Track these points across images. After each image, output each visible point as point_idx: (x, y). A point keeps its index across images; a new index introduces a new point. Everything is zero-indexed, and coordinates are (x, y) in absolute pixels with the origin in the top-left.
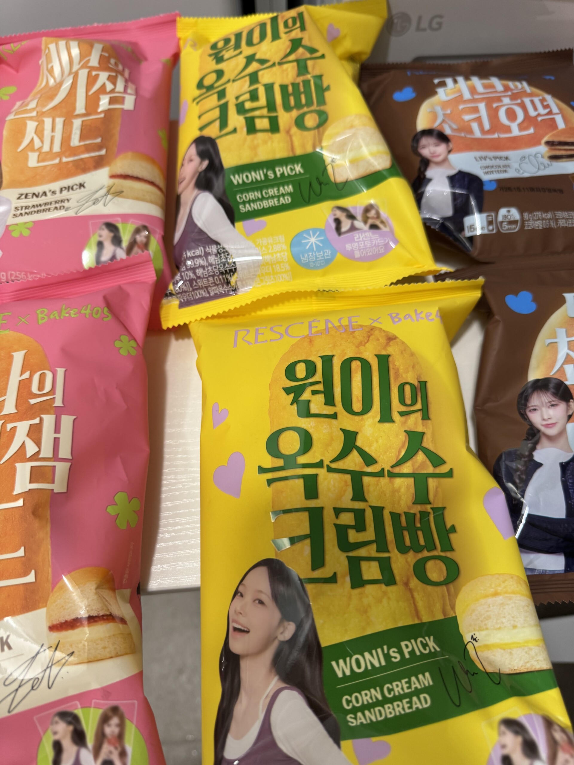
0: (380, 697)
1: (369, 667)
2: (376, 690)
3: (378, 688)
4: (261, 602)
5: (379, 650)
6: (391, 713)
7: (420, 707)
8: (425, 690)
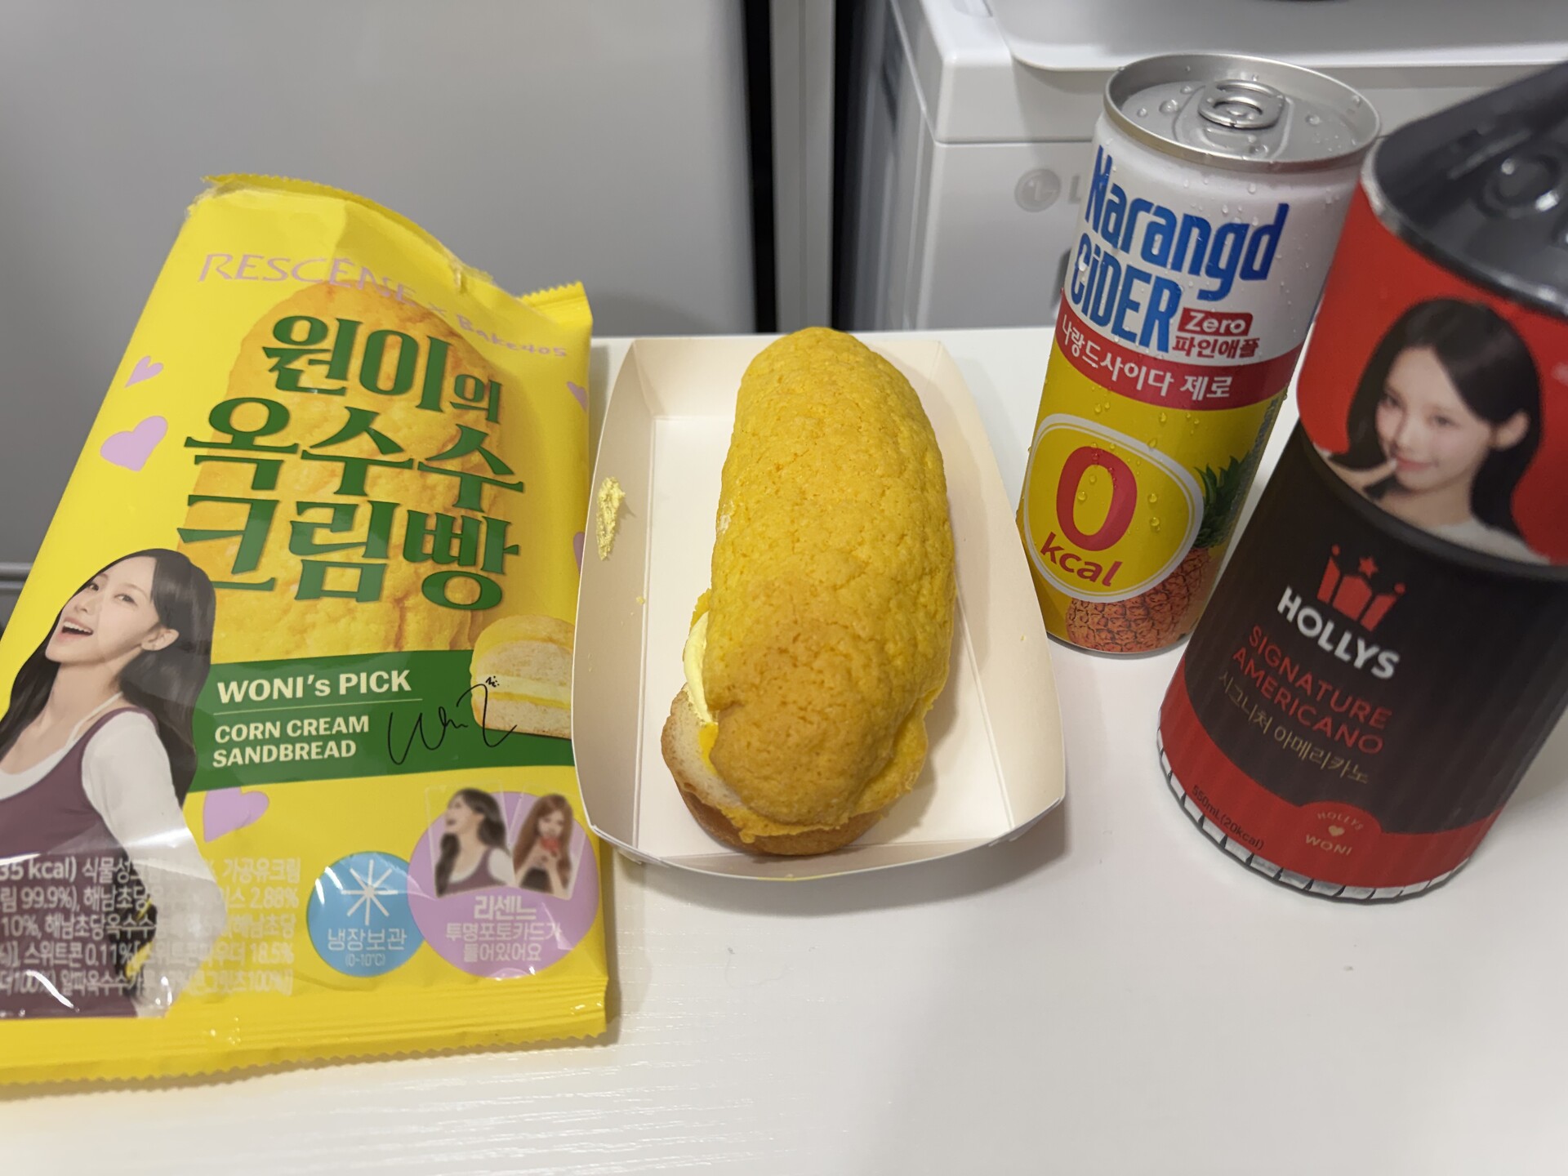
0: (277, 734)
1: (275, 696)
2: (275, 726)
3: (278, 724)
4: (128, 599)
5: (300, 680)
6: (286, 755)
7: (337, 755)
8: (353, 736)
